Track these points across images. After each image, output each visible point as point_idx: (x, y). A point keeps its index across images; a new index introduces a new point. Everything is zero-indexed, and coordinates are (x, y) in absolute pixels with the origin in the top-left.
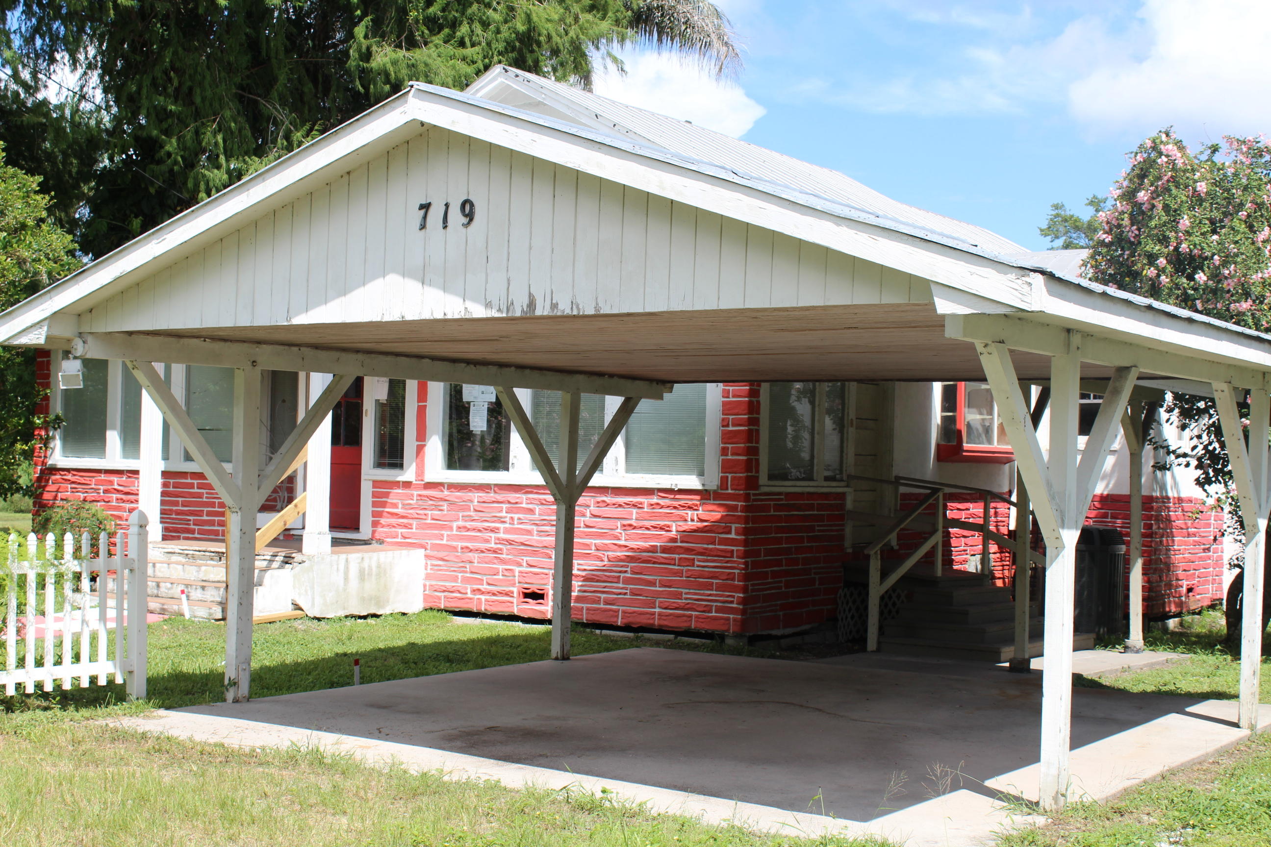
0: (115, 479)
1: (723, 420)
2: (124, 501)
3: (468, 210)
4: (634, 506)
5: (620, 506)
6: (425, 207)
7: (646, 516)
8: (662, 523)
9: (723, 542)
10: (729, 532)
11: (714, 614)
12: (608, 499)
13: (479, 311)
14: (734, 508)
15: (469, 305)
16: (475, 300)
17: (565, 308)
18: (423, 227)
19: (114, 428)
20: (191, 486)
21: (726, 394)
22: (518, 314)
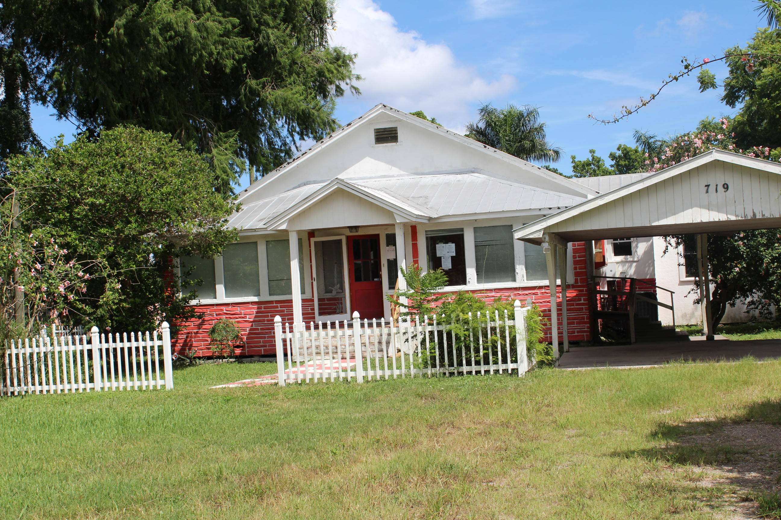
0: (224, 308)
1: (573, 256)
2: (231, 318)
3: (726, 187)
4: (534, 294)
5: (527, 295)
6: (708, 186)
7: (539, 298)
8: (548, 300)
9: (577, 305)
10: (581, 300)
11: (576, 334)
12: (520, 292)
13: (733, 218)
14: (582, 291)
15: (729, 216)
16: (731, 214)
17: (767, 215)
18: (707, 192)
19: (220, 283)
20: (277, 307)
21: (574, 245)
22: (749, 218)
